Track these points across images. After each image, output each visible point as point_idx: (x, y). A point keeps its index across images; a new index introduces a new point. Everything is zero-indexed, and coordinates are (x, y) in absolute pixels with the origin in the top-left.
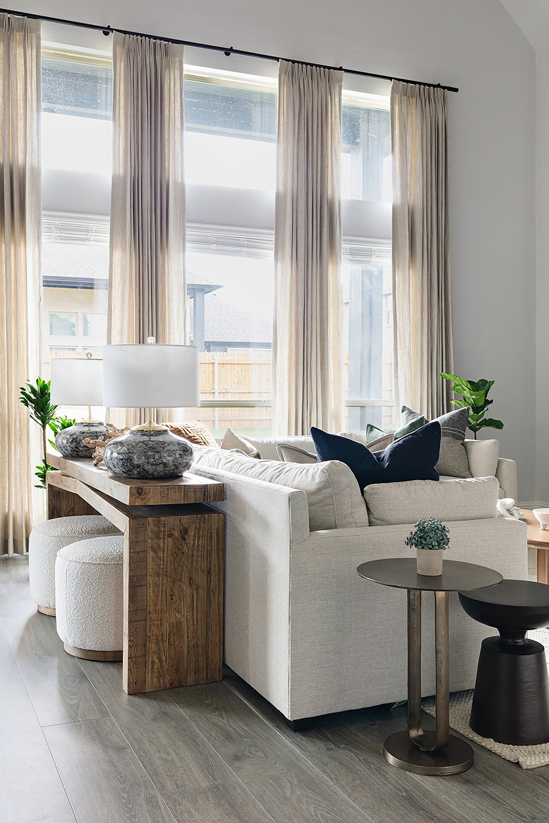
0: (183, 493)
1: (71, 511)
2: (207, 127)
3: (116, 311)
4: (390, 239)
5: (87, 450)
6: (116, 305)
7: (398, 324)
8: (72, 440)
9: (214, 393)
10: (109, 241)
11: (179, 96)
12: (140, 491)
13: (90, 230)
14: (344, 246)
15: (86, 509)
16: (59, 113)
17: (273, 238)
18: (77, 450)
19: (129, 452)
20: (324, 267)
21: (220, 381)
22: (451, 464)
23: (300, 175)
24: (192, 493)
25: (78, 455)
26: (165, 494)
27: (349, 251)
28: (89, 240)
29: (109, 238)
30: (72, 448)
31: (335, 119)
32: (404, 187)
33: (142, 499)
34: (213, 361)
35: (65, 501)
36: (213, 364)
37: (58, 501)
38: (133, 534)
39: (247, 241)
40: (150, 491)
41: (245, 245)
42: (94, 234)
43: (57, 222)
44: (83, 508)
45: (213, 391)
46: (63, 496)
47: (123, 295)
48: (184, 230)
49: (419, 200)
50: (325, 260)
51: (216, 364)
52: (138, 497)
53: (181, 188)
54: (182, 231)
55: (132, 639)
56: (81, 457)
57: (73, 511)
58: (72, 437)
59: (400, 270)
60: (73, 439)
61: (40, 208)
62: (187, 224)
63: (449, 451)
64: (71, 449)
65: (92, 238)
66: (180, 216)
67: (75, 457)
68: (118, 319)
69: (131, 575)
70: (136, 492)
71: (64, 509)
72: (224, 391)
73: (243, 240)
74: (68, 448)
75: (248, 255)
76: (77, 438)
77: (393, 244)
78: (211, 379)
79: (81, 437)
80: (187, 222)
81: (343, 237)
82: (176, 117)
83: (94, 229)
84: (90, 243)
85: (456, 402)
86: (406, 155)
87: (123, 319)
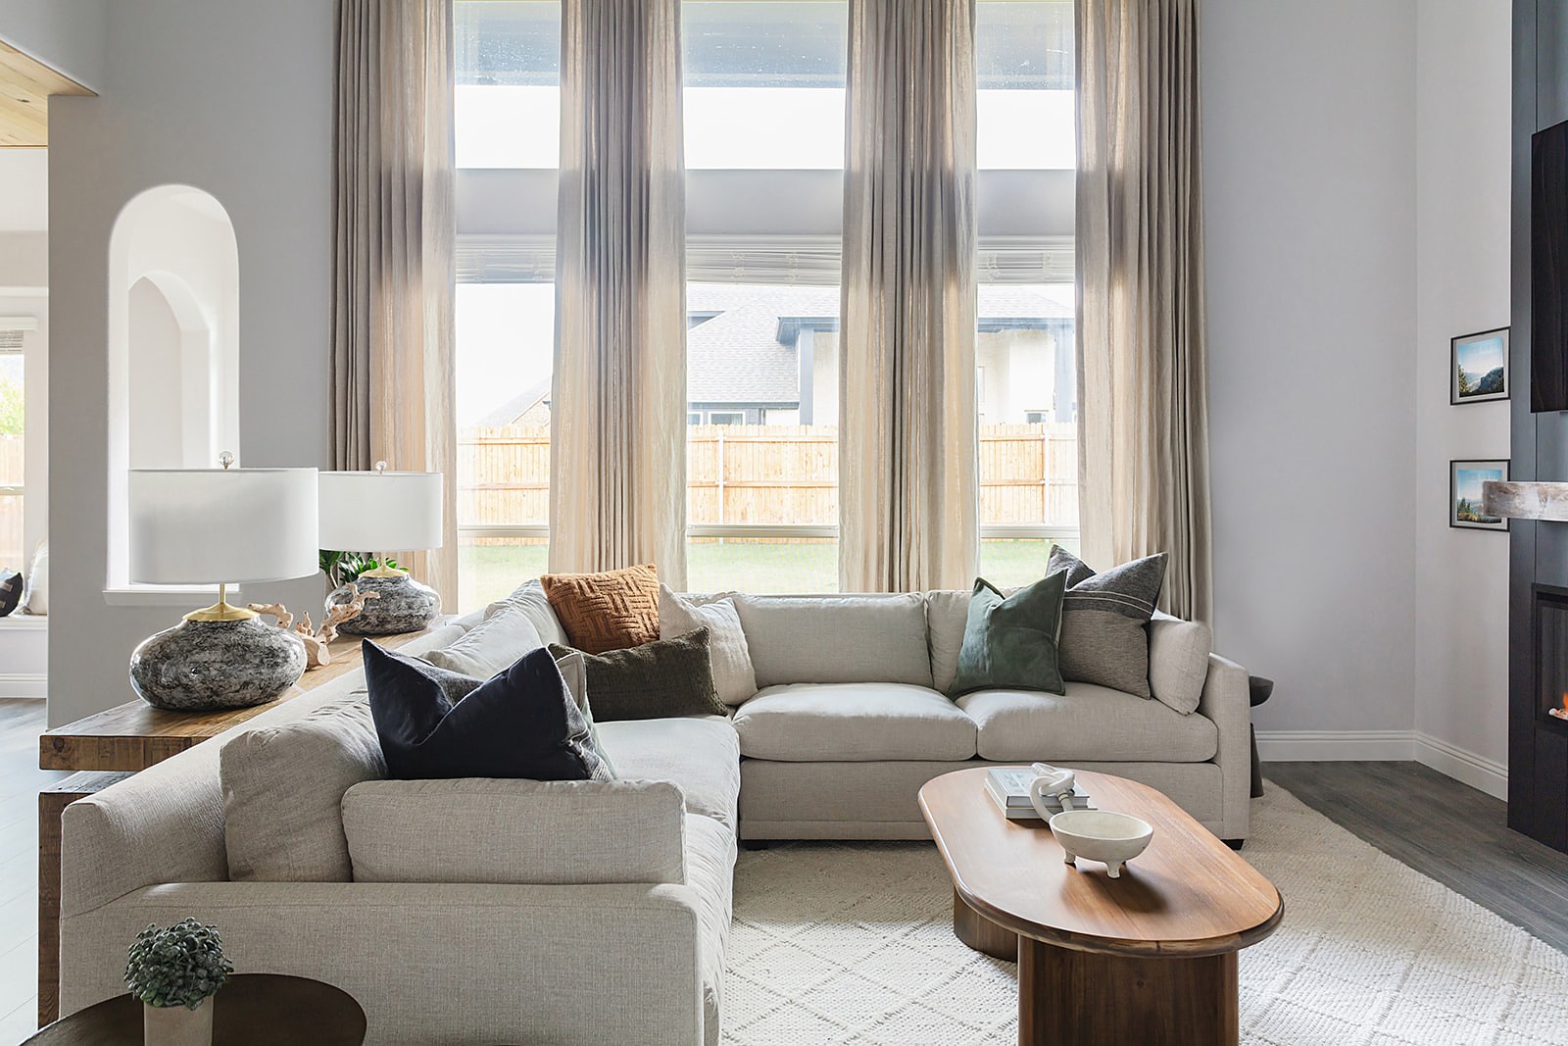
0: (142, 751)
2: (740, 77)
4: (1071, 234)
7: (1086, 390)
9: (1043, 485)
11: (672, 29)
12: (59, 745)
14: (978, 255)
16: (501, 84)
17: (840, 249)
20: (937, 294)
21: (1054, 467)
23: (887, 136)
24: (161, 753)
26: (107, 752)
27: (995, 262)
31: (962, 31)
32: (1104, 137)
33: (63, 758)
34: (1042, 437)
36: (1043, 440)
38: (45, 822)
39: (799, 258)
40: (78, 746)
41: (796, 265)
43: (483, 251)
45: (1042, 482)
48: (682, 247)
49: (1133, 158)
50: (937, 280)
51: (1047, 440)
52: (56, 755)
54: (677, 250)
55: (45, 1013)
59: (1093, 290)
61: (452, 231)
62: (687, 238)
63: (1107, 639)
66: (674, 226)
69: (44, 895)
70: (52, 746)
72: (1060, 482)
73: (792, 257)
75: (802, 280)
77: (1078, 243)
78: (1039, 463)
80: (691, 233)
81: (976, 238)
82: (669, 64)
86: (1106, 77)
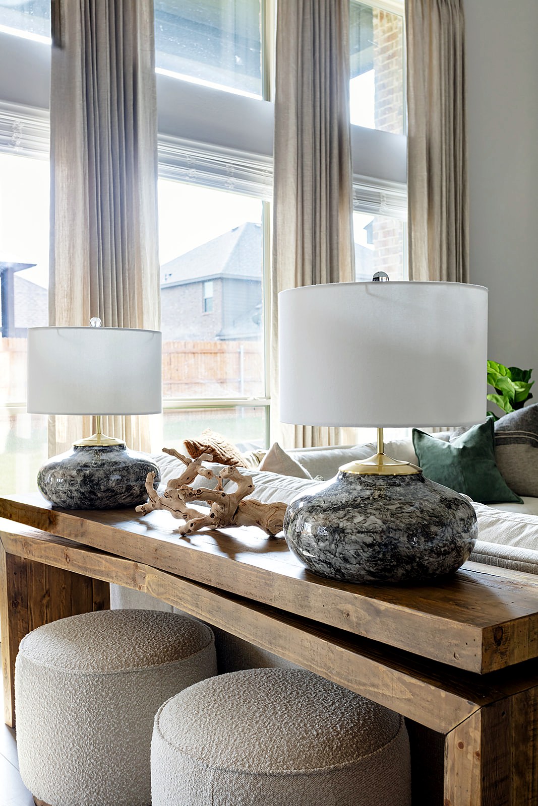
1: (44, 596)
3: (61, 260)
4: (405, 182)
5: (111, 497)
6: (61, 251)
8: (82, 478)
10: (49, 149)
13: (16, 128)
15: (69, 590)
18: (93, 497)
19: (389, 528)
22: (534, 481)
23: (305, 79)
25: (92, 505)
28: (14, 145)
29: (49, 146)
30: (83, 494)
35: (35, 580)
37: (24, 582)
41: (232, 174)
42: (21, 136)
44: (64, 588)
46: (31, 571)
47: (72, 236)
48: (155, 143)
49: (437, 132)
53: (152, 77)
54: (153, 144)
56: (98, 509)
57: (49, 596)
58: (82, 474)
59: (416, 224)
60: (84, 476)
62: (159, 135)
64: (79, 495)
65: (18, 142)
66: (150, 121)
67: (86, 509)
68: (64, 273)
71: (34, 593)
73: (231, 167)
74: (75, 494)
75: (238, 189)
76: (91, 475)
79: (100, 474)
80: (160, 131)
83: (21, 126)
84: (17, 149)
85: (493, 396)
86: (423, 70)
87: (72, 273)
